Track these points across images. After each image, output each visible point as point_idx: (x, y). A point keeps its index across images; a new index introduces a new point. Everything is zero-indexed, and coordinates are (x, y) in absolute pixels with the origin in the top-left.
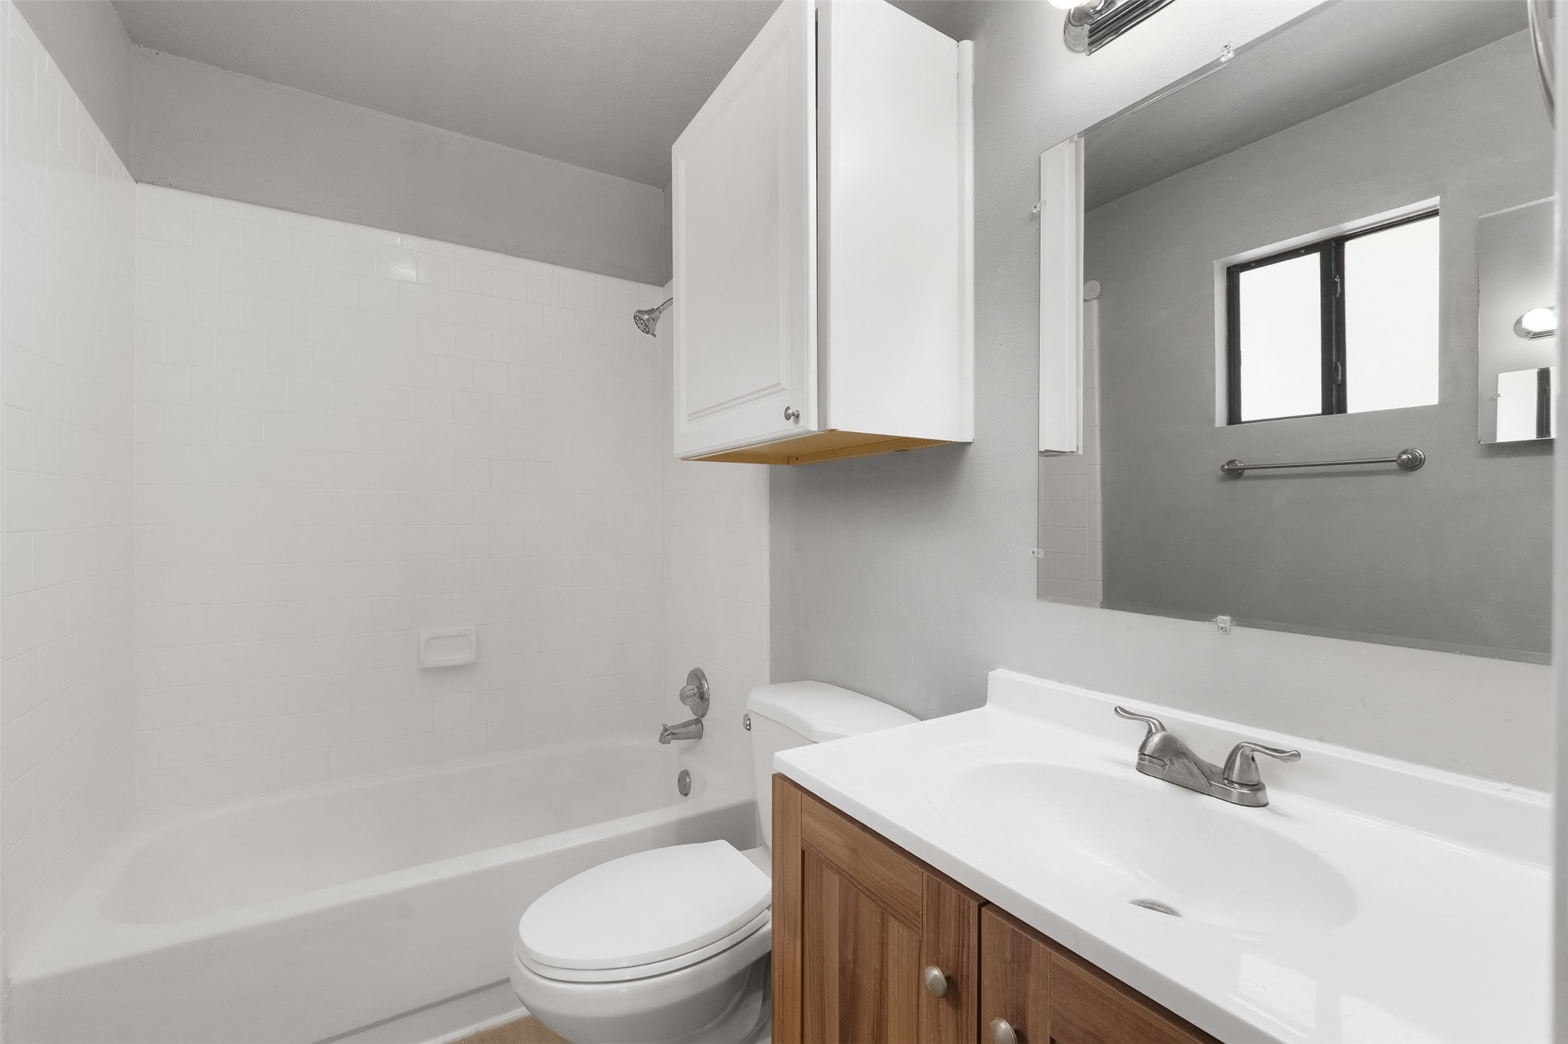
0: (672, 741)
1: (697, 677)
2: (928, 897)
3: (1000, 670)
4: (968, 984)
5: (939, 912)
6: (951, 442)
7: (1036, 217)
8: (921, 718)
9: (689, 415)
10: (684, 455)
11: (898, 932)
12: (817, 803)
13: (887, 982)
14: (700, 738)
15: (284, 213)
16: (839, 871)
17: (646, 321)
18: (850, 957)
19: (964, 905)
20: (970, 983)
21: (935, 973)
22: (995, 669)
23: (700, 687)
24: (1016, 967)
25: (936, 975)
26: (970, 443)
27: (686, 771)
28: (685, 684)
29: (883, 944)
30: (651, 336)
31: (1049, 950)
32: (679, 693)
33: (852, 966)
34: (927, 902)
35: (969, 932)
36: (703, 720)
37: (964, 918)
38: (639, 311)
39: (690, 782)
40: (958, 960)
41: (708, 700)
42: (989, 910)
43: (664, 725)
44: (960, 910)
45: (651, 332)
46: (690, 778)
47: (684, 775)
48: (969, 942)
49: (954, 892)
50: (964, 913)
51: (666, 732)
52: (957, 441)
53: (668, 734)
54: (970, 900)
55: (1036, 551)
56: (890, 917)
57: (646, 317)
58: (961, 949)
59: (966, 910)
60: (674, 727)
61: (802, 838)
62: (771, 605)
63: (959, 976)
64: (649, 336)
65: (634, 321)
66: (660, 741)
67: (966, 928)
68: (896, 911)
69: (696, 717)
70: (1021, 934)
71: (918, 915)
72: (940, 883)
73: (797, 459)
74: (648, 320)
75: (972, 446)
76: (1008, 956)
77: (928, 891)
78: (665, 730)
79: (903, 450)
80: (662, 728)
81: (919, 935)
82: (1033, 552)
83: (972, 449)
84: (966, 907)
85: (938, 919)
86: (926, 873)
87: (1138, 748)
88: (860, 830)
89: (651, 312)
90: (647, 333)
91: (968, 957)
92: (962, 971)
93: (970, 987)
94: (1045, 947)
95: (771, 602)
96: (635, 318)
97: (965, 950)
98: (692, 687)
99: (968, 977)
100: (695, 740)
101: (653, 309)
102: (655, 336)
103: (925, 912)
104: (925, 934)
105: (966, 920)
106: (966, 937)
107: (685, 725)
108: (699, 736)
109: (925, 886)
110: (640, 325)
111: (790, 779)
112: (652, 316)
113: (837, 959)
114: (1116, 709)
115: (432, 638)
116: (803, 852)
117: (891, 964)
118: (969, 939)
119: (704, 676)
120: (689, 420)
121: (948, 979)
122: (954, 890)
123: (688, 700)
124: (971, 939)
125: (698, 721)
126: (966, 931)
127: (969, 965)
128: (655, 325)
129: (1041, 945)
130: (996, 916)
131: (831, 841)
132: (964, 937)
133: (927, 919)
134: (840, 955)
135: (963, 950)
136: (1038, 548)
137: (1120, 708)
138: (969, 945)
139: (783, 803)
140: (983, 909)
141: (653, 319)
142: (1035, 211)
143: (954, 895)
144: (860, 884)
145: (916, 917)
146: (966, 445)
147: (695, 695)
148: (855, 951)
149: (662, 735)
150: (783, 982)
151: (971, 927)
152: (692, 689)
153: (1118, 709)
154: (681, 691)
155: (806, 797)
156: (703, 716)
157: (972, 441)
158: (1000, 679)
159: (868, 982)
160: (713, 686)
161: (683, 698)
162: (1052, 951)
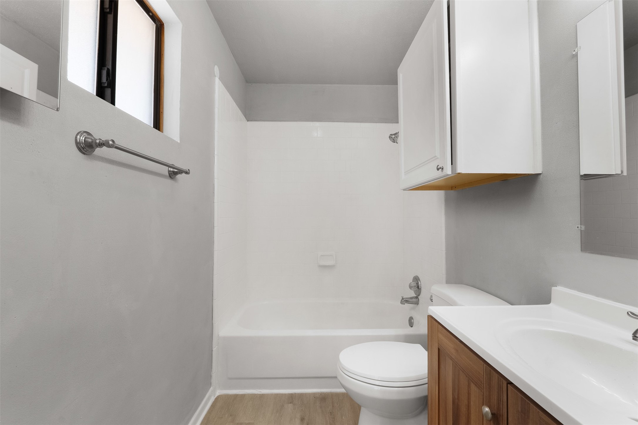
0: (405, 304)
1: (416, 279)
2: (486, 375)
3: (559, 287)
4: (503, 419)
5: (490, 383)
6: (529, 174)
7: (576, 56)
8: (512, 304)
9: (405, 173)
10: (404, 188)
11: (475, 390)
12: (443, 329)
13: (471, 411)
14: (418, 304)
15: (281, 122)
16: (451, 359)
17: (394, 138)
18: (456, 397)
19: (500, 382)
20: (503, 418)
21: (487, 409)
22: (556, 286)
23: (417, 284)
24: (523, 415)
25: (487, 411)
26: (540, 174)
27: (412, 317)
28: (412, 282)
29: (469, 394)
30: (396, 143)
31: (538, 410)
32: (409, 285)
33: (457, 400)
34: (485, 378)
35: (503, 394)
36: (419, 297)
37: (501, 388)
38: (391, 135)
39: (413, 322)
40: (498, 406)
41: (421, 289)
42: (511, 386)
43: (402, 297)
44: (499, 384)
45: (396, 142)
46: (413, 320)
47: (411, 319)
48: (503, 399)
49: (496, 375)
50: (501, 386)
51: (403, 300)
52: (532, 173)
53: (405, 301)
54: (503, 380)
55: (579, 226)
56: (472, 383)
57: (394, 136)
58: (499, 402)
59: (501, 385)
60: (406, 298)
61: (438, 343)
62: (446, 251)
63: (499, 414)
64: (395, 143)
65: (389, 139)
66: (401, 303)
67: (501, 393)
68: (473, 379)
69: (416, 296)
70: (525, 400)
71: (482, 384)
72: (490, 370)
73: (455, 187)
74: (394, 137)
75: (542, 175)
76: (520, 409)
77: (486, 372)
78: (403, 299)
79: (505, 180)
80: (401, 298)
81: (482, 392)
82: (578, 227)
83: (541, 177)
84: (501, 383)
85: (490, 387)
86: (485, 365)
87: (633, 333)
88: (459, 342)
89: (394, 134)
90: (394, 142)
91: (503, 406)
92: (500, 412)
93: (503, 420)
94: (536, 408)
95: (446, 249)
96: (389, 137)
97: (501, 403)
98: (414, 283)
99: (503, 415)
100: (416, 305)
101: (396, 133)
102: (397, 143)
103: (485, 382)
104: (485, 392)
105: (501, 389)
106: (502, 397)
107: (411, 298)
108: (417, 303)
109: (484, 370)
110: (391, 140)
111: (434, 318)
112: (396, 136)
113: (452, 396)
114: (628, 313)
115: (322, 256)
116: (439, 349)
117: (472, 403)
118: (503, 398)
119: (419, 279)
120: (405, 174)
121: (493, 414)
122: (496, 374)
123: (412, 288)
124: (504, 398)
125: (417, 298)
126: (502, 395)
127: (503, 410)
128: (397, 139)
129: (535, 407)
130: (514, 389)
131: (449, 346)
132: (501, 396)
133: (486, 386)
134: (452, 395)
135: (500, 403)
136: (581, 225)
137: (630, 312)
138: (503, 401)
139: (431, 327)
140: (508, 385)
141: (396, 137)
142: (574, 53)
143: (496, 376)
144: (460, 366)
145: (481, 383)
146: (537, 175)
147: (415, 286)
148: (458, 394)
149: (401, 300)
150: (432, 402)
151: (504, 392)
152: (414, 284)
153: (629, 313)
154: (409, 284)
155: (439, 325)
156: (419, 295)
157: (541, 173)
158: (558, 291)
159: (463, 409)
160: (422, 284)
161: (411, 287)
162: (540, 411)
